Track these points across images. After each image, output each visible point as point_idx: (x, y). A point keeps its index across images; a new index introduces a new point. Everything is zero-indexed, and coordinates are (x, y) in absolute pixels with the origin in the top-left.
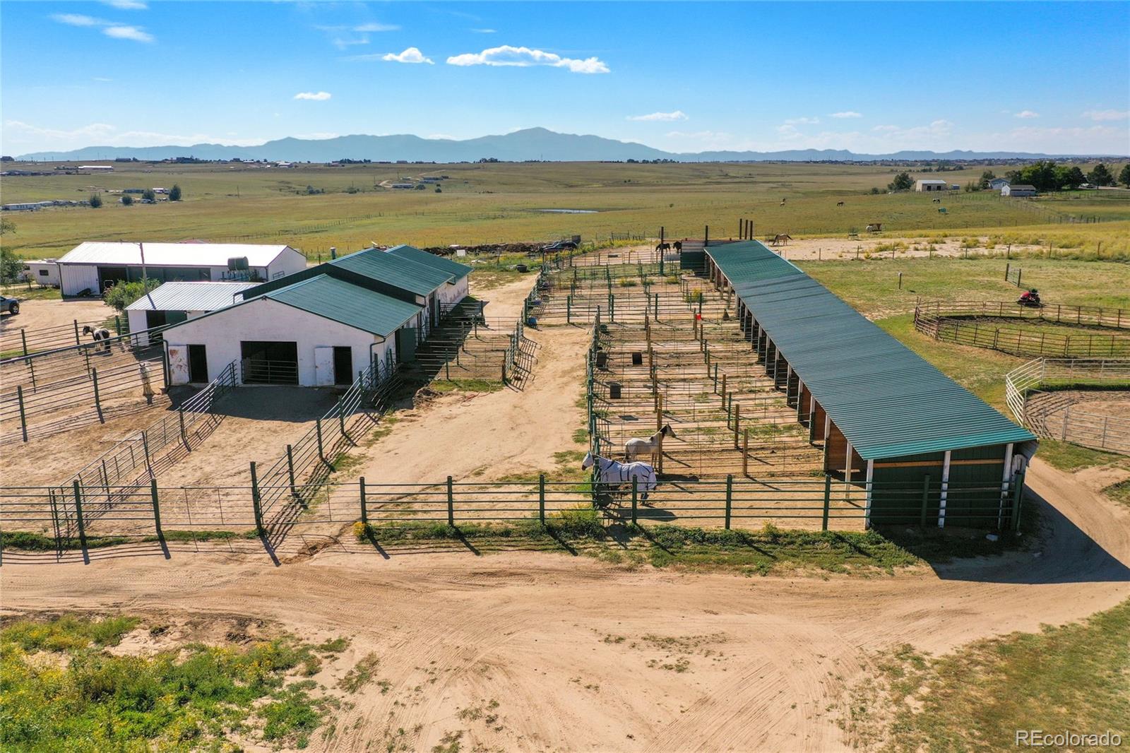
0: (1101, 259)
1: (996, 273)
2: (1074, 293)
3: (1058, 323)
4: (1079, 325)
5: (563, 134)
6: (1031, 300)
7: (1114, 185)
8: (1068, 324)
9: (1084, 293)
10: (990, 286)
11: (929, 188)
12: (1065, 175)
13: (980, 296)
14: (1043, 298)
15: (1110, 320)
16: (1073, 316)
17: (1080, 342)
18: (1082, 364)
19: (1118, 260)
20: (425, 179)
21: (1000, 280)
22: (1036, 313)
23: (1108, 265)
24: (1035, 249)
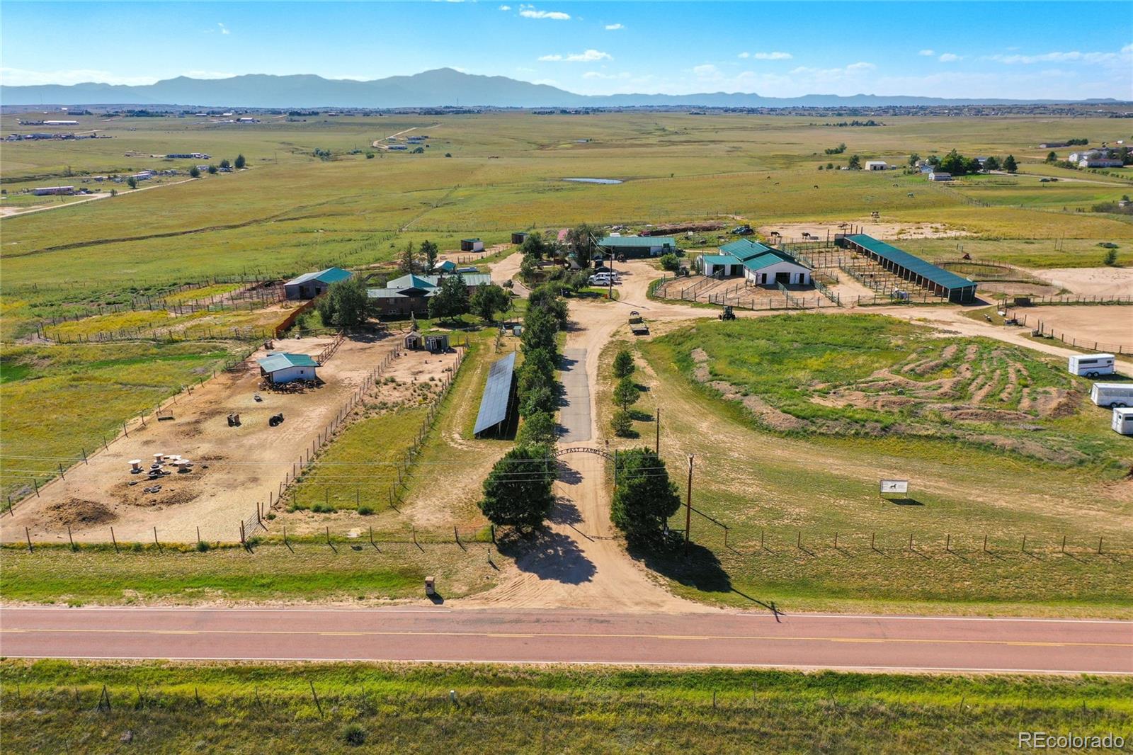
0: (989, 239)
1: (952, 246)
2: (980, 254)
3: (976, 264)
4: (982, 265)
5: (471, 75)
6: (967, 257)
7: (1000, 170)
8: (979, 265)
9: (983, 254)
10: (952, 252)
11: (875, 168)
12: (969, 164)
13: (950, 256)
14: (971, 256)
15: (991, 263)
16: (980, 262)
17: (983, 270)
18: (984, 276)
19: (995, 240)
20: (409, 139)
21: (955, 249)
22: (969, 261)
23: (992, 242)
24: (964, 234)
